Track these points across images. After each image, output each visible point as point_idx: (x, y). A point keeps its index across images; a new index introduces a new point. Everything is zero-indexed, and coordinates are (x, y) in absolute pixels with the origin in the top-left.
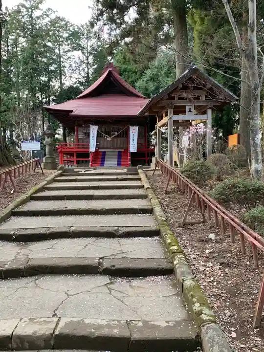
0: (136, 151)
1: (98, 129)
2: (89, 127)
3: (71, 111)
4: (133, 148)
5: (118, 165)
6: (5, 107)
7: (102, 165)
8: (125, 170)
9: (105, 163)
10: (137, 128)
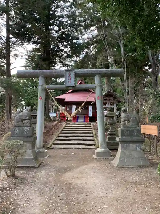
0: (91, 116)
1: (76, 107)
2: (72, 106)
3: (65, 99)
4: (90, 115)
5: (84, 122)
6: (33, 95)
7: (77, 121)
8: (87, 124)
9: (79, 121)
10: (92, 106)
